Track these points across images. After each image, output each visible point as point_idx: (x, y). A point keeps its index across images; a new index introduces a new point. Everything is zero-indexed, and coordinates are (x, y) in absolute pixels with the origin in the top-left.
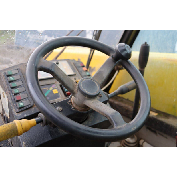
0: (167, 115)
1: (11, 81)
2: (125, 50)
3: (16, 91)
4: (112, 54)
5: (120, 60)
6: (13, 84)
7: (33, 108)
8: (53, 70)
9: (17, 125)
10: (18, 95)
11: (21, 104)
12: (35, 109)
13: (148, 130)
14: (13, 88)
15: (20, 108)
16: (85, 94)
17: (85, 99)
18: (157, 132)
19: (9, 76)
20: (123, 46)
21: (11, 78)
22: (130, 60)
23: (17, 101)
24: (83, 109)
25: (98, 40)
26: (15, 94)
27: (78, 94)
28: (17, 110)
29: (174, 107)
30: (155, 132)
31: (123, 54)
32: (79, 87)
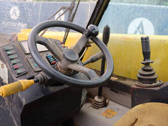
0: (124, 79)
1: (9, 55)
2: (94, 29)
3: (14, 62)
4: (85, 33)
5: (91, 37)
6: (11, 57)
7: (28, 74)
8: (46, 43)
9: (22, 83)
10: (15, 65)
11: (19, 71)
12: (30, 74)
13: (112, 91)
14: (11, 59)
15: (18, 74)
16: (69, 60)
17: (68, 64)
18: (118, 91)
19: (7, 51)
20: (93, 27)
21: (9, 52)
22: (97, 36)
23: (16, 69)
24: (67, 72)
25: (72, 22)
26: (14, 64)
27: (64, 61)
28: (16, 76)
29: (129, 73)
30: (117, 92)
31: (94, 32)
32: (64, 56)
